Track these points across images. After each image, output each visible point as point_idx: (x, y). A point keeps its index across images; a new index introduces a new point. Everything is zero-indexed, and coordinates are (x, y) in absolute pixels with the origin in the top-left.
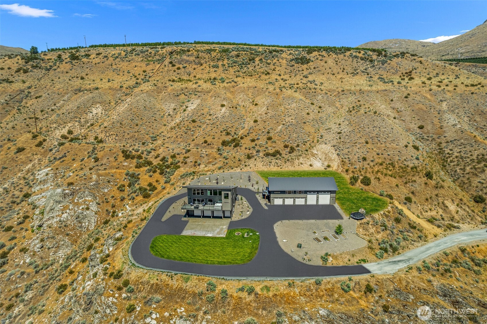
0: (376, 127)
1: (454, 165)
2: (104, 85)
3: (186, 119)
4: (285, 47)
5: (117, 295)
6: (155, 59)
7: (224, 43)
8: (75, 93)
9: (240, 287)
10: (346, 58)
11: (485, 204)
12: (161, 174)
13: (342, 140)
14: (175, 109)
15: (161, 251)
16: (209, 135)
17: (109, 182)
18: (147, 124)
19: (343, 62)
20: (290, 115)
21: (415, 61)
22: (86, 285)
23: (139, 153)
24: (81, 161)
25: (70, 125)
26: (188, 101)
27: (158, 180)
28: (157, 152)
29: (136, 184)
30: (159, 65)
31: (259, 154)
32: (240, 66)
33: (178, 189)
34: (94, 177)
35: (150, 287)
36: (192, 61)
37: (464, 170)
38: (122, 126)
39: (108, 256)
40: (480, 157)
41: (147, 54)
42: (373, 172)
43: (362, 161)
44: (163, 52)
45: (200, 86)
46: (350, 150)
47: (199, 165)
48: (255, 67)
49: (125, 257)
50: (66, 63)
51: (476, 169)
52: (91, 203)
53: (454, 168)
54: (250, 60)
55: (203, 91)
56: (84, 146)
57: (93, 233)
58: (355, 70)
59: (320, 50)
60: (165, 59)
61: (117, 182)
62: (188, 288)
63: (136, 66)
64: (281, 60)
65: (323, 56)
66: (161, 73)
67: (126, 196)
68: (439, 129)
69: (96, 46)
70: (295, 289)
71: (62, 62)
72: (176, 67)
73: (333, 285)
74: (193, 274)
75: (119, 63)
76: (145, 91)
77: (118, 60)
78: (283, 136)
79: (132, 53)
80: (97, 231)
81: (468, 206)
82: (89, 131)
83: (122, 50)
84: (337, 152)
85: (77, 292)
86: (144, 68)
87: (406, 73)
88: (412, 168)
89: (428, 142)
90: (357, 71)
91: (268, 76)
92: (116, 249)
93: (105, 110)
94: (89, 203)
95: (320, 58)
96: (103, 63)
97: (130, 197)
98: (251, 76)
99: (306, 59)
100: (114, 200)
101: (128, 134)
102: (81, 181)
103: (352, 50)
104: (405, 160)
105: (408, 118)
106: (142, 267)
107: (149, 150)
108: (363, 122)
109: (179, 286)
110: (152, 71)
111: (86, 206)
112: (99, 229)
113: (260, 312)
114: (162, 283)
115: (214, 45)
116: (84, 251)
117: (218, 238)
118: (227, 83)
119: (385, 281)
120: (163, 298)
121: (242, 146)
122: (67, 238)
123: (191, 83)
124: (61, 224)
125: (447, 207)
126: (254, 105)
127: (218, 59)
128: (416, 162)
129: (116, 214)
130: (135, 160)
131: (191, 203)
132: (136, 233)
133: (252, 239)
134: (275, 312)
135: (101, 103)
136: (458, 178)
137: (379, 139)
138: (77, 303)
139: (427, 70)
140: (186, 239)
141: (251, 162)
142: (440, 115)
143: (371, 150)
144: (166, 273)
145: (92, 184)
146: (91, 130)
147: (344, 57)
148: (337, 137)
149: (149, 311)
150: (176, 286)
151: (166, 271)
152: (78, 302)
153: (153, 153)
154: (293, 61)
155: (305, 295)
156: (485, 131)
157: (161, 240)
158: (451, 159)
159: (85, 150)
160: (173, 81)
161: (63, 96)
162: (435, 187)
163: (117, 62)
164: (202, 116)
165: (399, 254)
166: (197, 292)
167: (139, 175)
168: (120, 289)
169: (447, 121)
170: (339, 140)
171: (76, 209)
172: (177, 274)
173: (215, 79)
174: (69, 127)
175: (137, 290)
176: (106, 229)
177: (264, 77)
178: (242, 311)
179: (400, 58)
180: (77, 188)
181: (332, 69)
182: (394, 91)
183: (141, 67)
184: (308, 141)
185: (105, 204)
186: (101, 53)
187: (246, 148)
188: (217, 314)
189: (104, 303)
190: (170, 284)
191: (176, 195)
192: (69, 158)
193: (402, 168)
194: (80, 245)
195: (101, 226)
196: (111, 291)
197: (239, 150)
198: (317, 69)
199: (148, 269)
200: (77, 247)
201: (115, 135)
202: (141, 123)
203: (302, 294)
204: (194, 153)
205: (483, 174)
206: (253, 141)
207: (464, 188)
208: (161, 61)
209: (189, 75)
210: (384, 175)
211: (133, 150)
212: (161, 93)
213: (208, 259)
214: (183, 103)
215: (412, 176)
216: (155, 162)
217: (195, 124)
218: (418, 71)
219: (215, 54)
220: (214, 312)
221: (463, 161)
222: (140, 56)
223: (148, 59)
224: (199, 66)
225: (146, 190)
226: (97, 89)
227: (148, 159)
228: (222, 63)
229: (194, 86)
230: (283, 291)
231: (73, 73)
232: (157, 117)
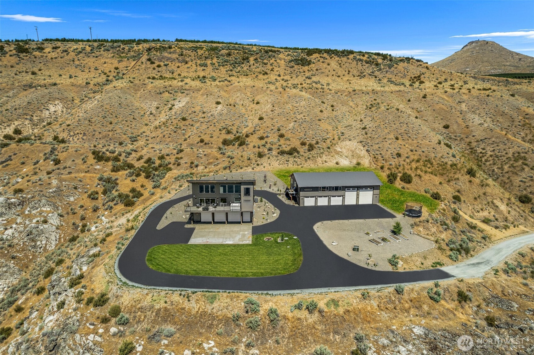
0: (403, 123)
1: (490, 165)
2: (65, 81)
3: (174, 117)
4: (282, 48)
5: (101, 331)
6: (129, 55)
7: (212, 42)
8: (24, 89)
9: (296, 303)
10: (350, 61)
11: (532, 204)
12: (147, 177)
13: (369, 135)
14: (158, 108)
15: (164, 264)
16: (205, 134)
17: (76, 188)
18: (123, 122)
19: (347, 65)
20: (300, 112)
21: (421, 67)
22: (46, 322)
23: (115, 154)
24: (34, 165)
25: (16, 123)
26: (174, 100)
27: (144, 184)
28: (139, 154)
29: (114, 191)
30: (135, 62)
31: (272, 153)
32: (232, 65)
33: (173, 192)
34: (55, 182)
35: (154, 314)
36: (175, 58)
37: (502, 168)
38: (91, 124)
39: (81, 277)
40: (515, 155)
41: (119, 50)
42: (411, 169)
43: (396, 158)
44: (139, 48)
45: (186, 84)
46: (380, 145)
47: (197, 166)
48: (250, 66)
49: (110, 274)
50: (11, 56)
51: (514, 167)
52: (50, 215)
53: (491, 167)
54: (243, 59)
55: (191, 88)
56: (39, 146)
57: (53, 254)
58: (362, 73)
59: (321, 52)
60: (141, 55)
61: (87, 188)
62: (214, 311)
63: (105, 63)
64: (278, 61)
65: (324, 58)
66: (138, 71)
67: (100, 206)
68: (466, 129)
69: (51, 40)
70: (372, 302)
71: (5, 54)
72: (156, 65)
73: (418, 294)
74: (221, 291)
75: (84, 59)
76: (119, 87)
77: (81, 55)
78: (297, 133)
79: (100, 48)
80: (60, 250)
81: (517, 205)
82: (45, 131)
83: (86, 45)
84: (366, 148)
85: (29, 335)
86: (117, 65)
87: (415, 77)
88: (451, 166)
89: (457, 142)
90: (364, 74)
91: (266, 77)
92: (93, 268)
93: (67, 108)
94: (47, 215)
95: (322, 60)
96: (61, 58)
97: (106, 207)
98: (247, 75)
99: (307, 60)
100: (84, 210)
101: (100, 133)
102: (35, 187)
103: (355, 54)
104: (442, 157)
105: (431, 118)
106: (140, 285)
107: (129, 151)
108: (388, 119)
109: (201, 310)
110: (125, 69)
111: (42, 219)
112: (63, 248)
113: (331, 338)
114: (174, 306)
115: (200, 44)
116: (39, 279)
117: (243, 245)
118: (220, 81)
119: (477, 285)
120: (178, 329)
121: (249, 144)
122: (12, 262)
123: (176, 81)
124: (3, 243)
125: (497, 207)
126: (255, 104)
127: (206, 57)
128: (453, 159)
129: (86, 228)
130: (110, 163)
131: (198, 205)
132: (123, 245)
133: (290, 244)
134: (351, 335)
135: (61, 100)
136: (498, 178)
137: (409, 135)
138: (31, 350)
139: (435, 75)
140: (198, 248)
141: (264, 160)
142: (463, 115)
143: (403, 146)
144: (179, 292)
145: (51, 191)
146: (48, 130)
147: (348, 60)
148: (362, 133)
149: (158, 350)
150: (196, 310)
151: (178, 289)
152: (34, 348)
153: (134, 155)
154: (293, 62)
155: (387, 309)
156: (510, 131)
157: (161, 251)
158: (486, 158)
159: (40, 151)
160: (154, 78)
161: (7, 92)
162: (480, 185)
163: (80, 58)
164: (194, 114)
165: (472, 256)
166: (230, 315)
167: (117, 179)
168: (105, 320)
169: (471, 121)
170: (365, 136)
171: (27, 222)
172: (196, 292)
173: (204, 77)
174: (17, 126)
175: (133, 320)
176: (73, 247)
177: (261, 76)
178: (305, 338)
179: (405, 63)
180: (29, 196)
181: (336, 71)
182: (409, 92)
183: (111, 63)
184: (328, 138)
185: (71, 216)
186: (59, 47)
187: (254, 147)
188: (268, 346)
189: (80, 345)
190: (187, 307)
191: (172, 199)
192: (16, 161)
193: (441, 165)
194: (33, 271)
195: (66, 245)
196: (90, 324)
197: (246, 149)
198: (319, 71)
199: (149, 288)
200: (29, 274)
201: (82, 135)
202: (116, 121)
203: (382, 308)
204: (188, 154)
205: (523, 173)
206: (262, 138)
207: (506, 188)
208: (137, 57)
209: (172, 74)
210: (424, 172)
211: (107, 151)
212: (139, 90)
213: (237, 270)
214: (168, 101)
215: (454, 173)
216: (138, 165)
217: (187, 123)
218: (426, 75)
219: (202, 52)
220: (262, 343)
221: (498, 160)
222: (111, 52)
223: (120, 56)
224: (183, 64)
225: (127, 196)
226: (55, 84)
227: (128, 162)
228: (211, 62)
229: (180, 84)
230: (357, 305)
231: (21, 67)
232: (136, 115)
